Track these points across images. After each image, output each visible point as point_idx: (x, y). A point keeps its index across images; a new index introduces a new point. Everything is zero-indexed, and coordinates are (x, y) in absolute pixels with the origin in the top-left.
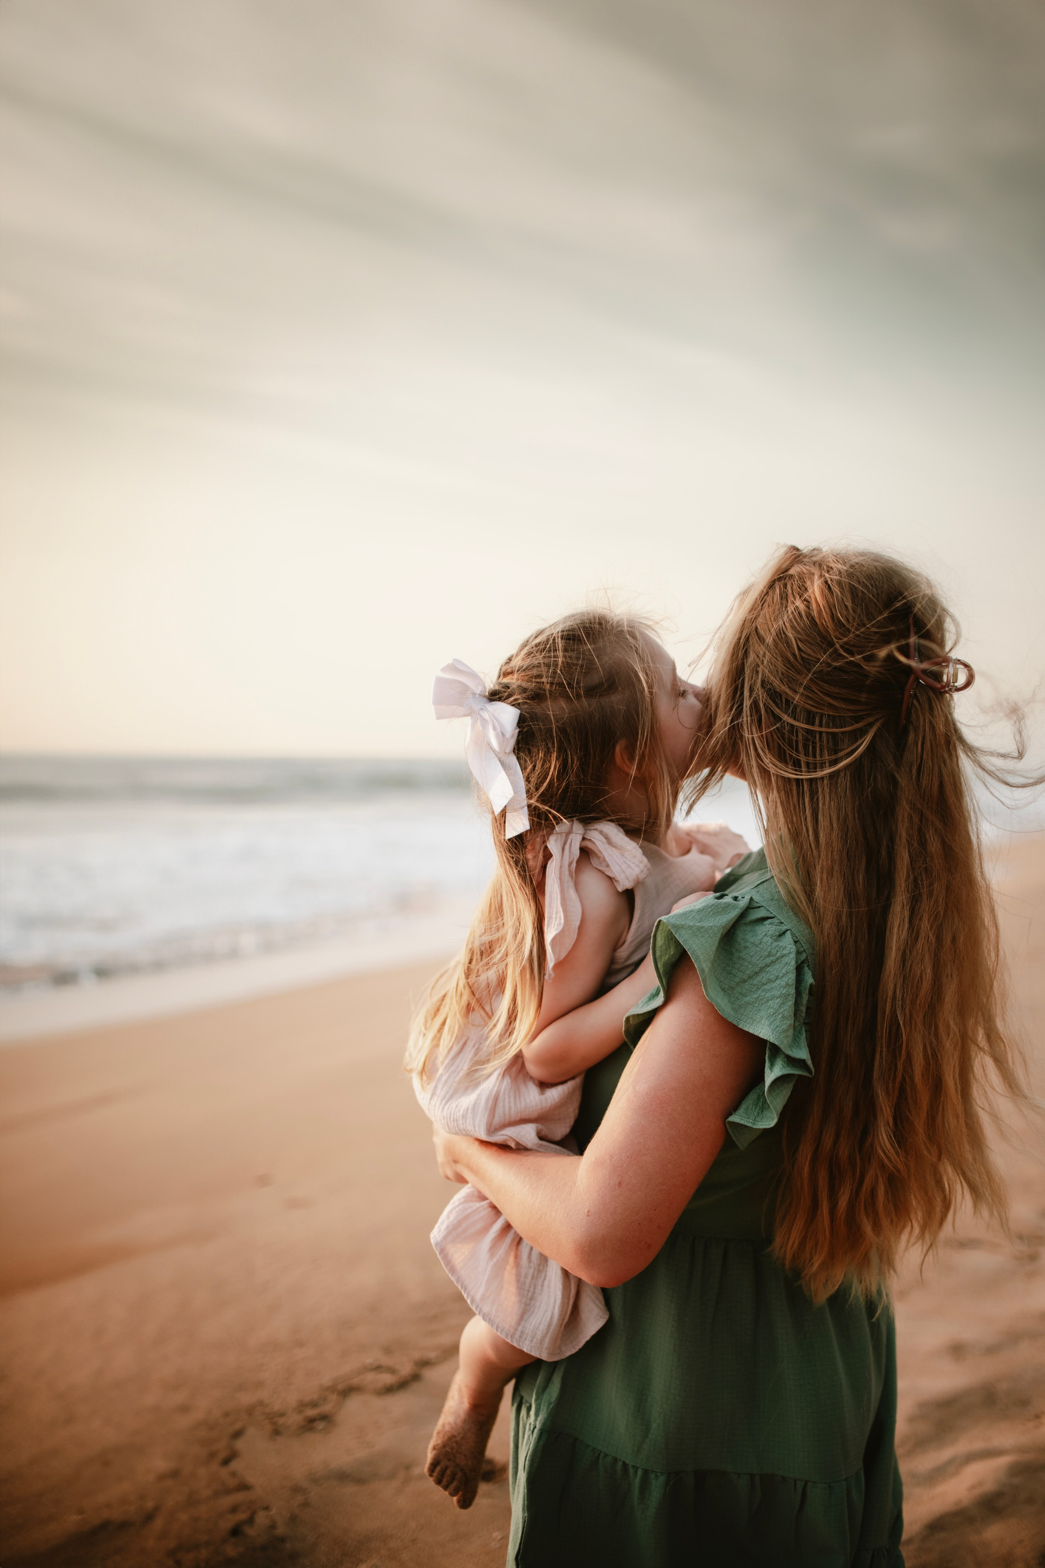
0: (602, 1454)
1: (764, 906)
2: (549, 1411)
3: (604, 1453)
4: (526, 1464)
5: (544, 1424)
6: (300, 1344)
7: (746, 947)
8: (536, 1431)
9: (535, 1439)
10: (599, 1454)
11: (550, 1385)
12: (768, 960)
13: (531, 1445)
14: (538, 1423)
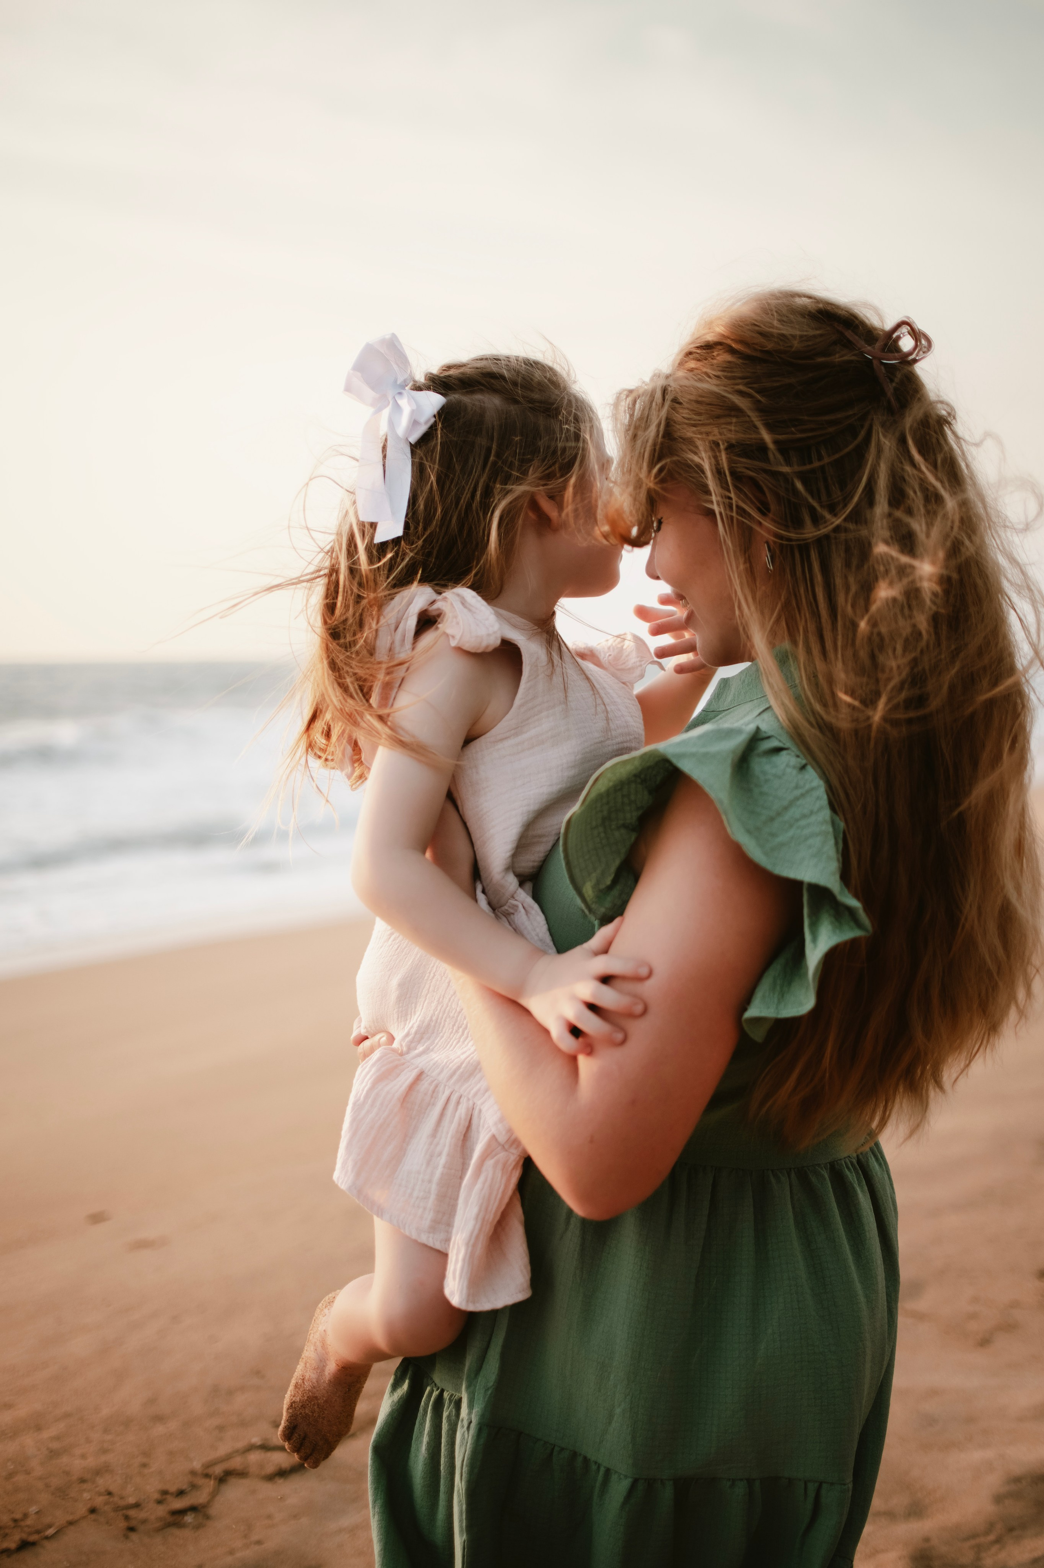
0: (557, 1449)
1: (775, 735)
2: (486, 1399)
3: (559, 1447)
4: (464, 1471)
5: (482, 1416)
6: (159, 1419)
7: (767, 781)
8: (473, 1425)
9: (473, 1436)
10: (553, 1449)
11: (484, 1366)
12: (798, 792)
13: (468, 1444)
14: (473, 1416)
